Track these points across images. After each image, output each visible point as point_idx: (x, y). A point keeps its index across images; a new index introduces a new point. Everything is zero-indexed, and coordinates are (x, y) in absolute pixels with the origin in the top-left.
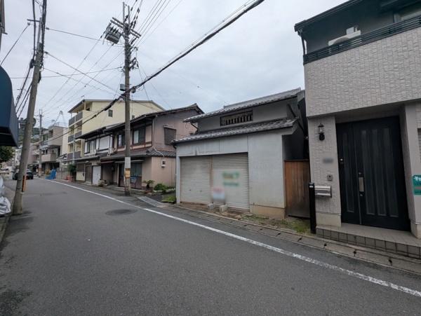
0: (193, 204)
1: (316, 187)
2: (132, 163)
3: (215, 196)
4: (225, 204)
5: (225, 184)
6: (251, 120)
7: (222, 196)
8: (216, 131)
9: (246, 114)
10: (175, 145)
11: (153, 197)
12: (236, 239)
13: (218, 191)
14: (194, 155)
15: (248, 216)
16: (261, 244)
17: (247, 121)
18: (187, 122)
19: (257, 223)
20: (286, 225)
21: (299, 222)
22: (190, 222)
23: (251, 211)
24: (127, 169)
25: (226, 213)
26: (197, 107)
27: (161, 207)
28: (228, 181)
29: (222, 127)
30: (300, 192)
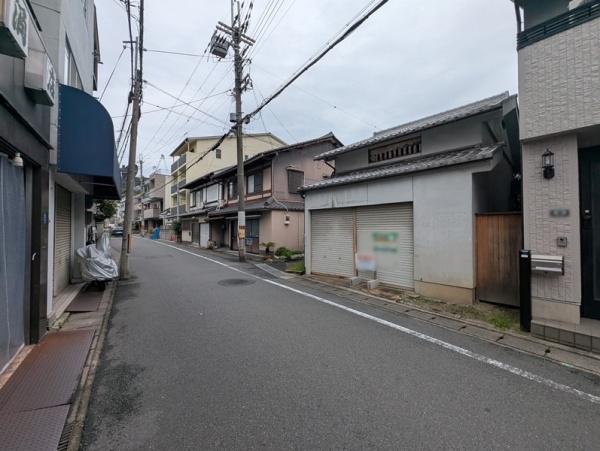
0: (329, 276)
1: (533, 256)
2: (247, 220)
3: (360, 265)
4: (375, 278)
5: (376, 249)
6: (418, 151)
7: (371, 267)
8: (361, 171)
9: (411, 143)
10: (304, 193)
11: (275, 264)
12: (394, 329)
13: (366, 259)
14: (330, 207)
15: (412, 298)
16: (433, 340)
17: (412, 153)
18: (319, 159)
19: (426, 309)
20: (476, 315)
21: (497, 311)
22: (326, 301)
23: (417, 290)
24: (241, 228)
25: (377, 292)
26: (333, 137)
27: (286, 278)
28: (380, 244)
29: (371, 165)
30: (502, 264)
